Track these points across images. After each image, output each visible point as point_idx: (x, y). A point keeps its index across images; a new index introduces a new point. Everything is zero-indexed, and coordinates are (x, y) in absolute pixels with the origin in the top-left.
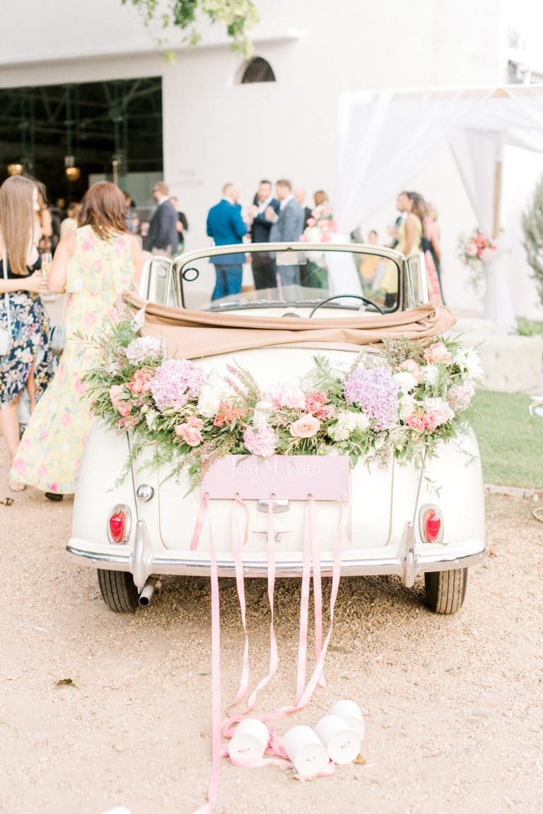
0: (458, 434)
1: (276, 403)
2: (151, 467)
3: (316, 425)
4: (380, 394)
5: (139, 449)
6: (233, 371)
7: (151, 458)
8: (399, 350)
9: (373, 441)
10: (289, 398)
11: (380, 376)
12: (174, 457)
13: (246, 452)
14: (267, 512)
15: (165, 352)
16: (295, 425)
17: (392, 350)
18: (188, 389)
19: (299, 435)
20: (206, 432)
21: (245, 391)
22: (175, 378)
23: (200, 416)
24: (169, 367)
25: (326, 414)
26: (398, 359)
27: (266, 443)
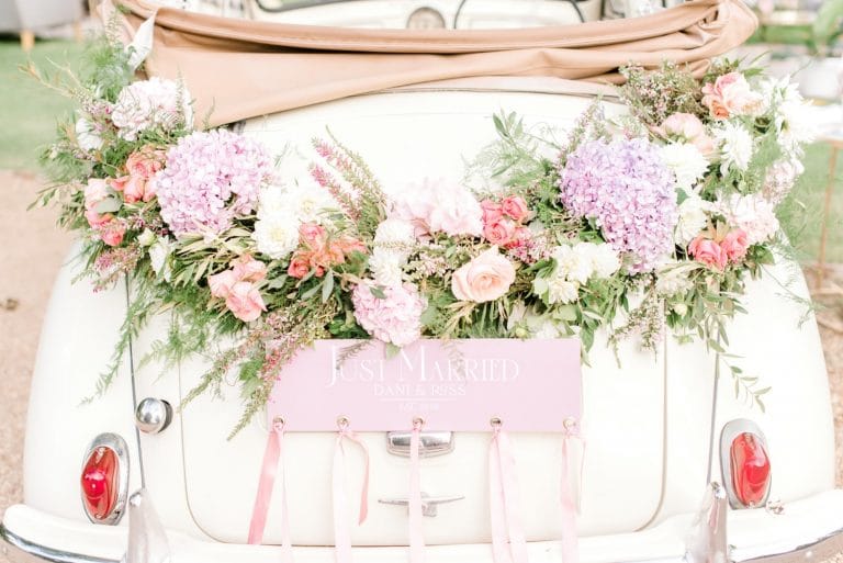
0: (777, 258)
1: (420, 223)
2: (164, 357)
3: (507, 270)
4: (641, 200)
5: (142, 316)
6: (325, 152)
7: (165, 339)
8: (659, 92)
9: (623, 296)
10: (447, 216)
11: (640, 158)
12: (209, 339)
13: (359, 333)
14: (408, 457)
15: (188, 110)
16: (461, 273)
17: (644, 91)
18: (234, 196)
19: (472, 298)
20: (273, 290)
21: (355, 195)
22: (203, 174)
23: (258, 256)
24: (193, 148)
25: (528, 247)
26: (655, 110)
27: (401, 318)
